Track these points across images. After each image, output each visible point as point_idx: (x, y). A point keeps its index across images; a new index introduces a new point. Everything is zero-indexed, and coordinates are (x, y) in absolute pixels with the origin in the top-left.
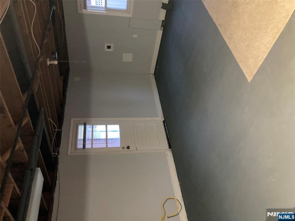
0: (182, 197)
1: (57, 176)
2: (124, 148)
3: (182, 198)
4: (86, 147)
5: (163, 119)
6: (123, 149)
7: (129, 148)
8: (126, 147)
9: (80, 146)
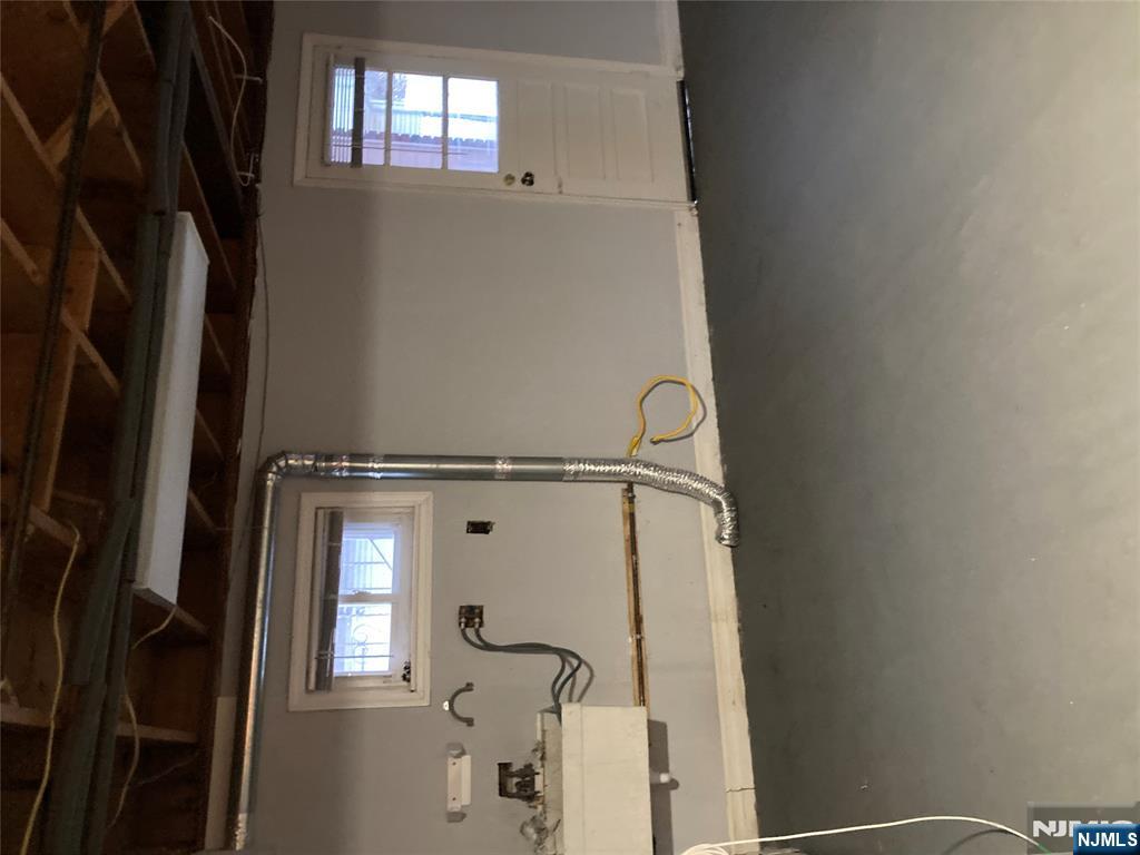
0: (714, 379)
1: (255, 261)
2: (510, 179)
3: (711, 383)
4: (364, 162)
5: (681, 74)
6: (510, 184)
7: (531, 183)
8: (519, 176)
9: (341, 153)
